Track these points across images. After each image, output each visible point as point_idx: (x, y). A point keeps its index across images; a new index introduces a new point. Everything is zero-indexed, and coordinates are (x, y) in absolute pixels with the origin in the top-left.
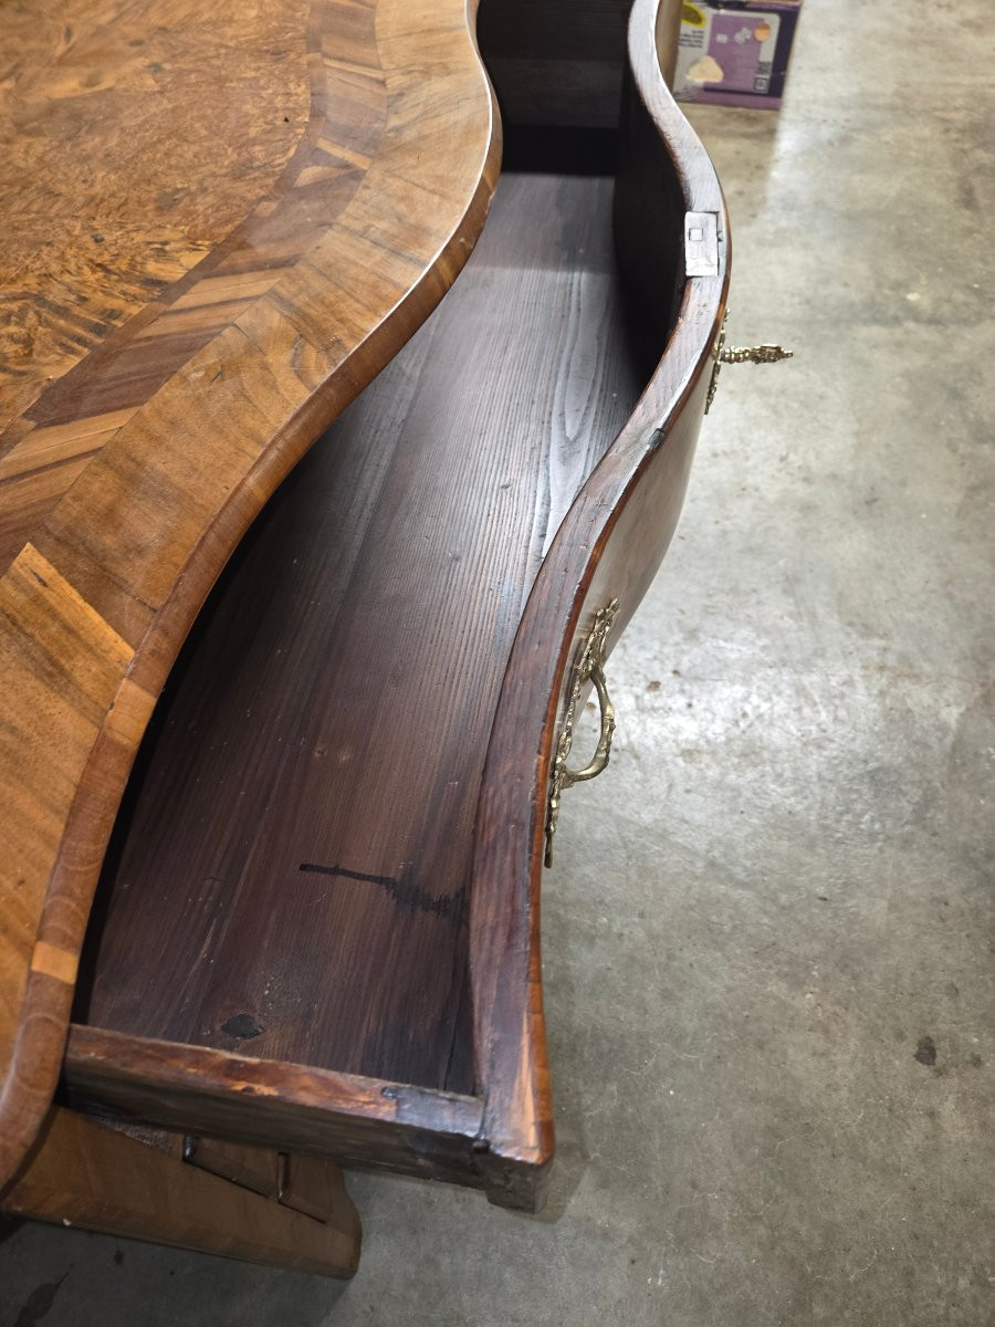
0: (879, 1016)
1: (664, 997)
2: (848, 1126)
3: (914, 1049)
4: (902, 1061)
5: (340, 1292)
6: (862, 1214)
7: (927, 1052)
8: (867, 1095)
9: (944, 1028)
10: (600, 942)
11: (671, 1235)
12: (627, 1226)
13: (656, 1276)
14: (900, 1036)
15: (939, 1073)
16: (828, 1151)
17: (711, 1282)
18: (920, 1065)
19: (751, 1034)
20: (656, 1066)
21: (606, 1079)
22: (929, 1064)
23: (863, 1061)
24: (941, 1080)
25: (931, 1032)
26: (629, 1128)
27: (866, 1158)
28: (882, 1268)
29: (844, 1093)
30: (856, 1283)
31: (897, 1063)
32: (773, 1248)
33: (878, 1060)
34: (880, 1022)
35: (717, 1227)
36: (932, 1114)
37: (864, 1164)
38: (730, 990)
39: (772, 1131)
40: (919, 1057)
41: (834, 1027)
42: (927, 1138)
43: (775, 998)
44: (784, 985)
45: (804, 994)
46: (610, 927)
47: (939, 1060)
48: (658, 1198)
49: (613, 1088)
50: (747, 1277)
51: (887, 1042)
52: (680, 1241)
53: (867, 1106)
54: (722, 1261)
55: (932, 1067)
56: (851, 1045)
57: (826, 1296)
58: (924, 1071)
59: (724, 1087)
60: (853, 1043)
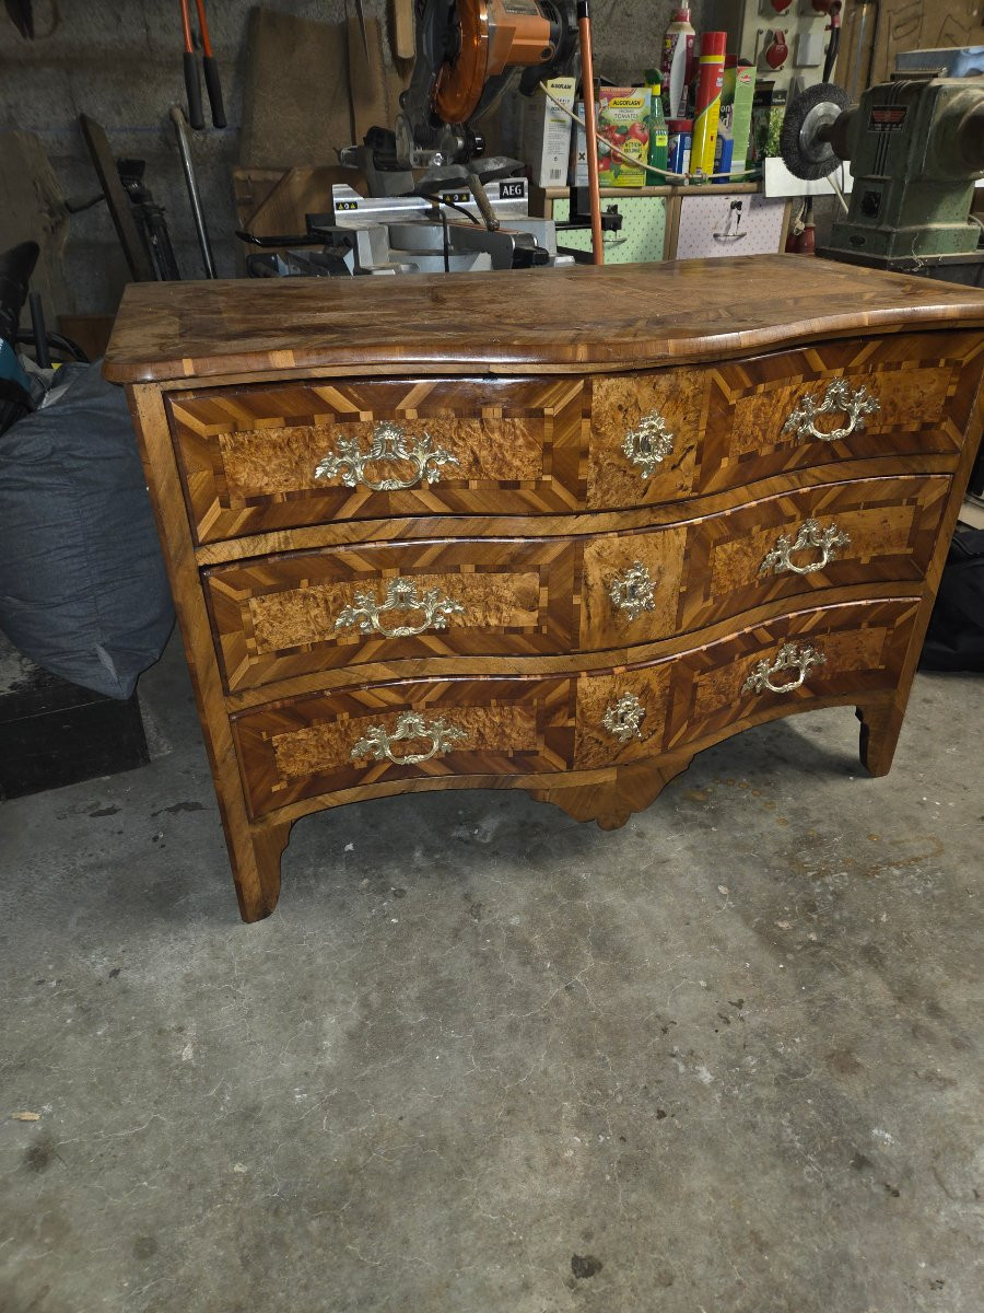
0: (595, 1209)
1: (510, 1027)
2: (478, 1207)
3: (582, 1253)
4: (562, 1242)
5: (235, 922)
6: (406, 1242)
7: (585, 1267)
8: (513, 1219)
9: (621, 1278)
10: (529, 969)
11: (334, 1092)
12: (329, 1061)
13: (301, 1093)
14: (588, 1236)
15: (571, 1285)
16: (447, 1197)
17: (310, 1133)
18: (570, 1263)
19: (517, 1101)
20: (453, 1040)
21: (427, 1009)
22: (575, 1272)
23: (543, 1206)
24: (566, 1289)
25: (609, 1266)
26: (398, 1037)
27: (456, 1233)
28: (367, 1273)
29: (505, 1196)
30: (347, 1252)
31: (559, 1239)
32: (350, 1173)
33: (552, 1219)
34: (590, 1212)
35: (352, 1123)
36: (526, 1286)
37: (451, 1232)
38: (545, 1072)
39: (443, 1143)
40: (576, 1261)
41: (561, 1170)
42: (501, 1287)
43: (559, 1113)
44: (574, 1114)
45: (576, 1135)
46: (545, 970)
47: (584, 1282)
48: (356, 1075)
49: (423, 1018)
50: (322, 1159)
51: (574, 1223)
52: (332, 1100)
53: (503, 1221)
54: (328, 1136)
55: (574, 1276)
56: (552, 1191)
57: (328, 1229)
58: (565, 1269)
59: (461, 1094)
60: (556, 1191)
